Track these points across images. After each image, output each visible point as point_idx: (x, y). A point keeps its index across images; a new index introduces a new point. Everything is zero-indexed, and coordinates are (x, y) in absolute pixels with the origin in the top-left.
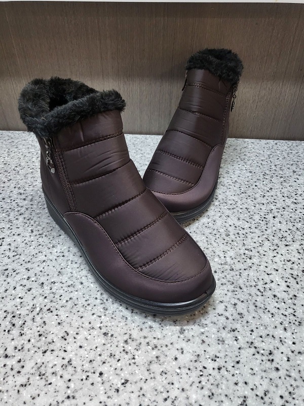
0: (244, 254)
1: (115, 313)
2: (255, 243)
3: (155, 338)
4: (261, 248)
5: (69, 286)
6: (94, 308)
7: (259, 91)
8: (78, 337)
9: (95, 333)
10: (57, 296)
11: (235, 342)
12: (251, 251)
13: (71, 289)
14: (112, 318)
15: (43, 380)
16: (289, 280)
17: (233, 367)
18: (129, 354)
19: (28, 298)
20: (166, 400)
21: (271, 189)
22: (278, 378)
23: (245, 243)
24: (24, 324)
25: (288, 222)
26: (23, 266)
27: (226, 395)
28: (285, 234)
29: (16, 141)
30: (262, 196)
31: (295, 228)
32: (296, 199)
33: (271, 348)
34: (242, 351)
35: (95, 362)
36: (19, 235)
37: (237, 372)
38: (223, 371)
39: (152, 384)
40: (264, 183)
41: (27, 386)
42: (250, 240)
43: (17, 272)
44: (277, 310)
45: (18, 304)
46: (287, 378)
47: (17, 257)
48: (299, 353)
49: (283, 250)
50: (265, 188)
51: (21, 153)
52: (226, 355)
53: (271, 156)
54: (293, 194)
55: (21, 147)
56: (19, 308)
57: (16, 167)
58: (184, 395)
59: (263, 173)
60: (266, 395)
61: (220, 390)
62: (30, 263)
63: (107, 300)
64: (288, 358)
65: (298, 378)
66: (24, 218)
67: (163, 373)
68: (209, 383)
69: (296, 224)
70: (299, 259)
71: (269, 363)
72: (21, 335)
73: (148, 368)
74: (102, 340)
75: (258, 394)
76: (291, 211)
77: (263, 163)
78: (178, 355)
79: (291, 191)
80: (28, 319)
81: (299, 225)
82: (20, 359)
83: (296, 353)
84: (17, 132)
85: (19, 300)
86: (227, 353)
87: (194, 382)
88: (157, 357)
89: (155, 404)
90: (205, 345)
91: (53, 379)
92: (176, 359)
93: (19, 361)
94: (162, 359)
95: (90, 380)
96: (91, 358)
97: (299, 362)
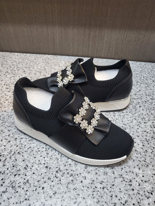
0: (122, 127)
1: (52, 156)
2: (128, 121)
3: (72, 170)
4: (131, 124)
5: (30, 141)
6: (42, 153)
7: (138, 36)
8: (33, 168)
9: (42, 166)
10: (23, 146)
11: (113, 174)
12: (126, 125)
13: (30, 142)
14: (51, 159)
15: (14, 190)
16: (144, 142)
17: (111, 187)
18: (58, 178)
19: (8, 146)
20: (75, 203)
21: (140, 90)
22: (133, 194)
23: (123, 120)
24: (6, 160)
25: (147, 110)
26: (6, 128)
27: (106, 202)
28: (145, 117)
29: (6, 58)
30: (135, 94)
31: (150, 113)
32: (152, 97)
33: (131, 178)
34: (116, 179)
35: (40, 182)
36: (5, 111)
37: (113, 190)
38: (105, 189)
39: (69, 195)
40: (137, 87)
41: (6, 192)
42: (126, 119)
43: (3, 131)
44: (136, 158)
45: (3, 149)
46: (138, 195)
47: (4, 123)
48: (145, 181)
49: (143, 125)
50: (137, 90)
51: (9, 65)
52: (108, 181)
53: (142, 72)
54: (151, 94)
55: (8, 61)
56: (3, 151)
57: (6, 73)
58: (84, 201)
59: (136, 81)
60: (126, 203)
61: (103, 199)
62: (10, 127)
63: (49, 149)
64: (139, 184)
65: (143, 195)
66: (9, 102)
67: (75, 189)
68: (97, 195)
69: (151, 111)
70: (151, 131)
71: (129, 186)
72: (4, 166)
73: (67, 186)
74: (45, 170)
75: (122, 202)
76: (150, 103)
77: (137, 75)
78: (83, 180)
79: (150, 92)
80: (8, 157)
81: (153, 112)
82: (3, 178)
83: (144, 181)
84: (7, 53)
85: (3, 147)
86: (108, 180)
87: (90, 194)
88: (72, 181)
89: (69, 205)
90: (97, 175)
91: (19, 190)
92: (82, 182)
93: (2, 180)
94: (75, 181)
95: (37, 191)
96: (39, 179)
97: (144, 186)
